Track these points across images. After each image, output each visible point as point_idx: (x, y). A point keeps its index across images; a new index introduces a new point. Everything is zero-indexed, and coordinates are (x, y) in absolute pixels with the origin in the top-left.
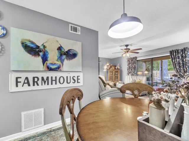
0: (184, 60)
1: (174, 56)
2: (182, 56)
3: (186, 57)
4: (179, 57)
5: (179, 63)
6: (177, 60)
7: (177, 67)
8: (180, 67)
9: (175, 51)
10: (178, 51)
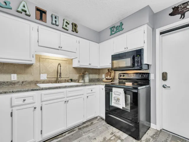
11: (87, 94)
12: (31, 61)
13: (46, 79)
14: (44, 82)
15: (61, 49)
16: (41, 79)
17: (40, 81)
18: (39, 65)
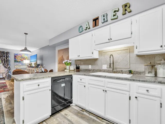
0: (8, 58)
1: (2, 55)
2: (6, 56)
3: (8, 57)
4: (4, 56)
5: (5, 60)
6: (4, 57)
7: (3, 62)
8: (5, 62)
9: (3, 52)
10: (4, 52)
11: (137, 93)
12: (92, 56)
13: (106, 69)
14: (104, 71)
15: (112, 40)
16: (103, 69)
17: (102, 70)
18: (102, 58)
